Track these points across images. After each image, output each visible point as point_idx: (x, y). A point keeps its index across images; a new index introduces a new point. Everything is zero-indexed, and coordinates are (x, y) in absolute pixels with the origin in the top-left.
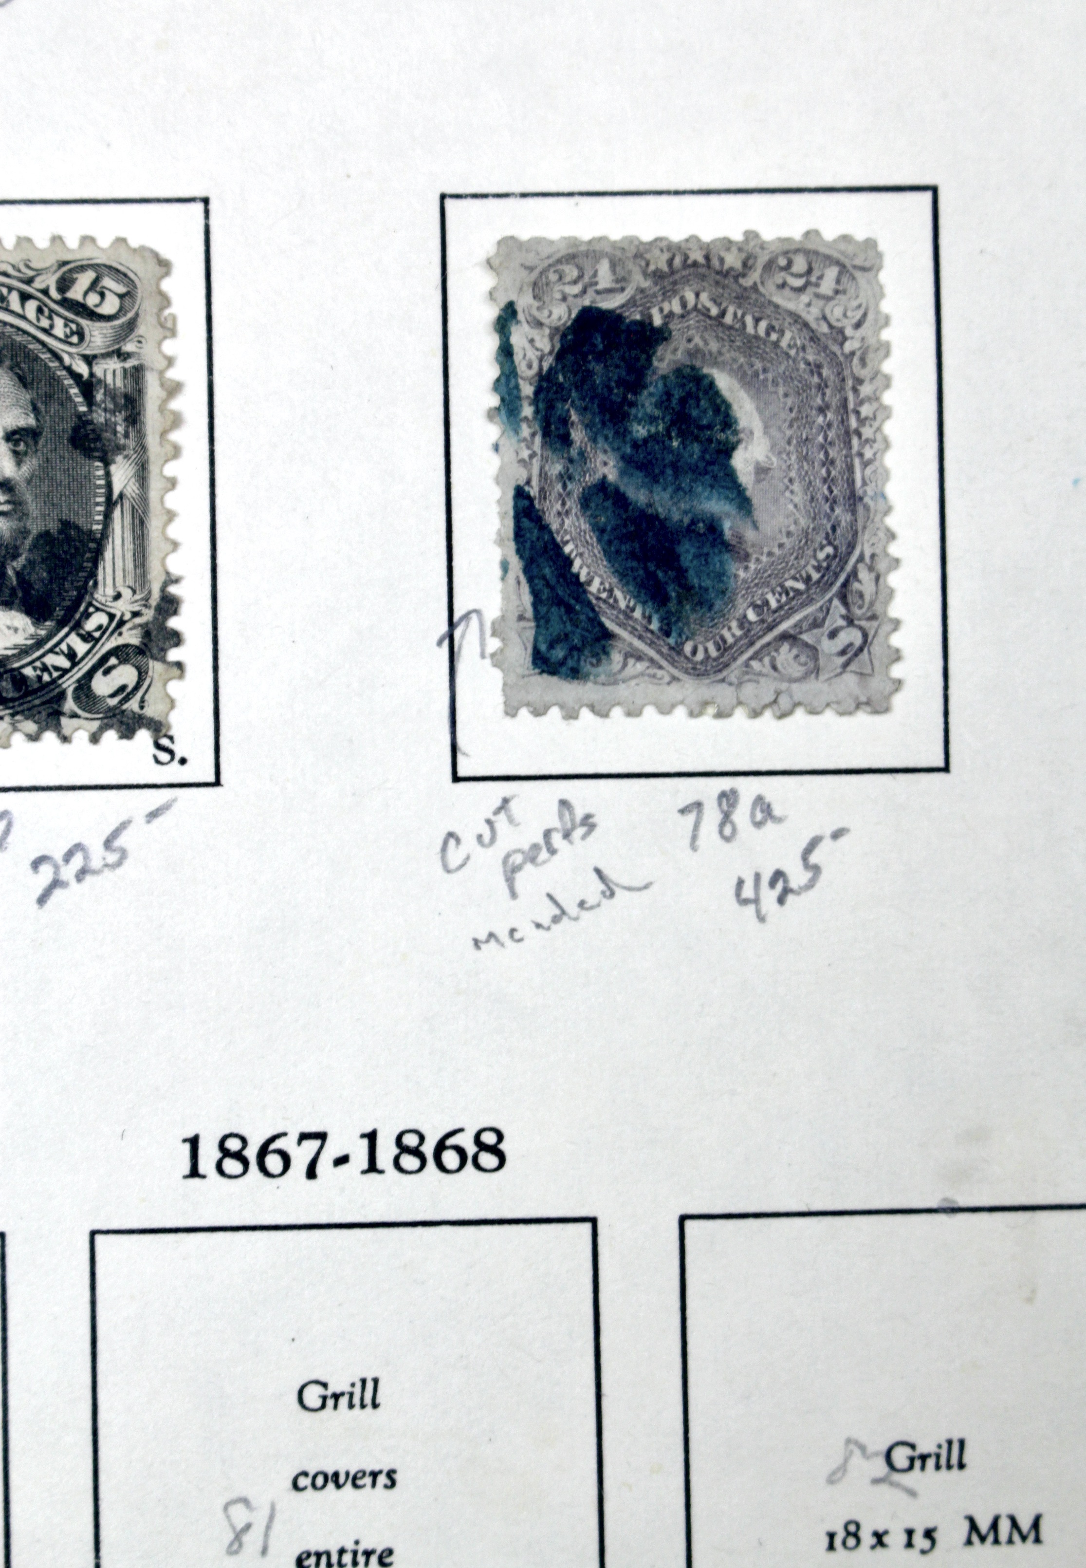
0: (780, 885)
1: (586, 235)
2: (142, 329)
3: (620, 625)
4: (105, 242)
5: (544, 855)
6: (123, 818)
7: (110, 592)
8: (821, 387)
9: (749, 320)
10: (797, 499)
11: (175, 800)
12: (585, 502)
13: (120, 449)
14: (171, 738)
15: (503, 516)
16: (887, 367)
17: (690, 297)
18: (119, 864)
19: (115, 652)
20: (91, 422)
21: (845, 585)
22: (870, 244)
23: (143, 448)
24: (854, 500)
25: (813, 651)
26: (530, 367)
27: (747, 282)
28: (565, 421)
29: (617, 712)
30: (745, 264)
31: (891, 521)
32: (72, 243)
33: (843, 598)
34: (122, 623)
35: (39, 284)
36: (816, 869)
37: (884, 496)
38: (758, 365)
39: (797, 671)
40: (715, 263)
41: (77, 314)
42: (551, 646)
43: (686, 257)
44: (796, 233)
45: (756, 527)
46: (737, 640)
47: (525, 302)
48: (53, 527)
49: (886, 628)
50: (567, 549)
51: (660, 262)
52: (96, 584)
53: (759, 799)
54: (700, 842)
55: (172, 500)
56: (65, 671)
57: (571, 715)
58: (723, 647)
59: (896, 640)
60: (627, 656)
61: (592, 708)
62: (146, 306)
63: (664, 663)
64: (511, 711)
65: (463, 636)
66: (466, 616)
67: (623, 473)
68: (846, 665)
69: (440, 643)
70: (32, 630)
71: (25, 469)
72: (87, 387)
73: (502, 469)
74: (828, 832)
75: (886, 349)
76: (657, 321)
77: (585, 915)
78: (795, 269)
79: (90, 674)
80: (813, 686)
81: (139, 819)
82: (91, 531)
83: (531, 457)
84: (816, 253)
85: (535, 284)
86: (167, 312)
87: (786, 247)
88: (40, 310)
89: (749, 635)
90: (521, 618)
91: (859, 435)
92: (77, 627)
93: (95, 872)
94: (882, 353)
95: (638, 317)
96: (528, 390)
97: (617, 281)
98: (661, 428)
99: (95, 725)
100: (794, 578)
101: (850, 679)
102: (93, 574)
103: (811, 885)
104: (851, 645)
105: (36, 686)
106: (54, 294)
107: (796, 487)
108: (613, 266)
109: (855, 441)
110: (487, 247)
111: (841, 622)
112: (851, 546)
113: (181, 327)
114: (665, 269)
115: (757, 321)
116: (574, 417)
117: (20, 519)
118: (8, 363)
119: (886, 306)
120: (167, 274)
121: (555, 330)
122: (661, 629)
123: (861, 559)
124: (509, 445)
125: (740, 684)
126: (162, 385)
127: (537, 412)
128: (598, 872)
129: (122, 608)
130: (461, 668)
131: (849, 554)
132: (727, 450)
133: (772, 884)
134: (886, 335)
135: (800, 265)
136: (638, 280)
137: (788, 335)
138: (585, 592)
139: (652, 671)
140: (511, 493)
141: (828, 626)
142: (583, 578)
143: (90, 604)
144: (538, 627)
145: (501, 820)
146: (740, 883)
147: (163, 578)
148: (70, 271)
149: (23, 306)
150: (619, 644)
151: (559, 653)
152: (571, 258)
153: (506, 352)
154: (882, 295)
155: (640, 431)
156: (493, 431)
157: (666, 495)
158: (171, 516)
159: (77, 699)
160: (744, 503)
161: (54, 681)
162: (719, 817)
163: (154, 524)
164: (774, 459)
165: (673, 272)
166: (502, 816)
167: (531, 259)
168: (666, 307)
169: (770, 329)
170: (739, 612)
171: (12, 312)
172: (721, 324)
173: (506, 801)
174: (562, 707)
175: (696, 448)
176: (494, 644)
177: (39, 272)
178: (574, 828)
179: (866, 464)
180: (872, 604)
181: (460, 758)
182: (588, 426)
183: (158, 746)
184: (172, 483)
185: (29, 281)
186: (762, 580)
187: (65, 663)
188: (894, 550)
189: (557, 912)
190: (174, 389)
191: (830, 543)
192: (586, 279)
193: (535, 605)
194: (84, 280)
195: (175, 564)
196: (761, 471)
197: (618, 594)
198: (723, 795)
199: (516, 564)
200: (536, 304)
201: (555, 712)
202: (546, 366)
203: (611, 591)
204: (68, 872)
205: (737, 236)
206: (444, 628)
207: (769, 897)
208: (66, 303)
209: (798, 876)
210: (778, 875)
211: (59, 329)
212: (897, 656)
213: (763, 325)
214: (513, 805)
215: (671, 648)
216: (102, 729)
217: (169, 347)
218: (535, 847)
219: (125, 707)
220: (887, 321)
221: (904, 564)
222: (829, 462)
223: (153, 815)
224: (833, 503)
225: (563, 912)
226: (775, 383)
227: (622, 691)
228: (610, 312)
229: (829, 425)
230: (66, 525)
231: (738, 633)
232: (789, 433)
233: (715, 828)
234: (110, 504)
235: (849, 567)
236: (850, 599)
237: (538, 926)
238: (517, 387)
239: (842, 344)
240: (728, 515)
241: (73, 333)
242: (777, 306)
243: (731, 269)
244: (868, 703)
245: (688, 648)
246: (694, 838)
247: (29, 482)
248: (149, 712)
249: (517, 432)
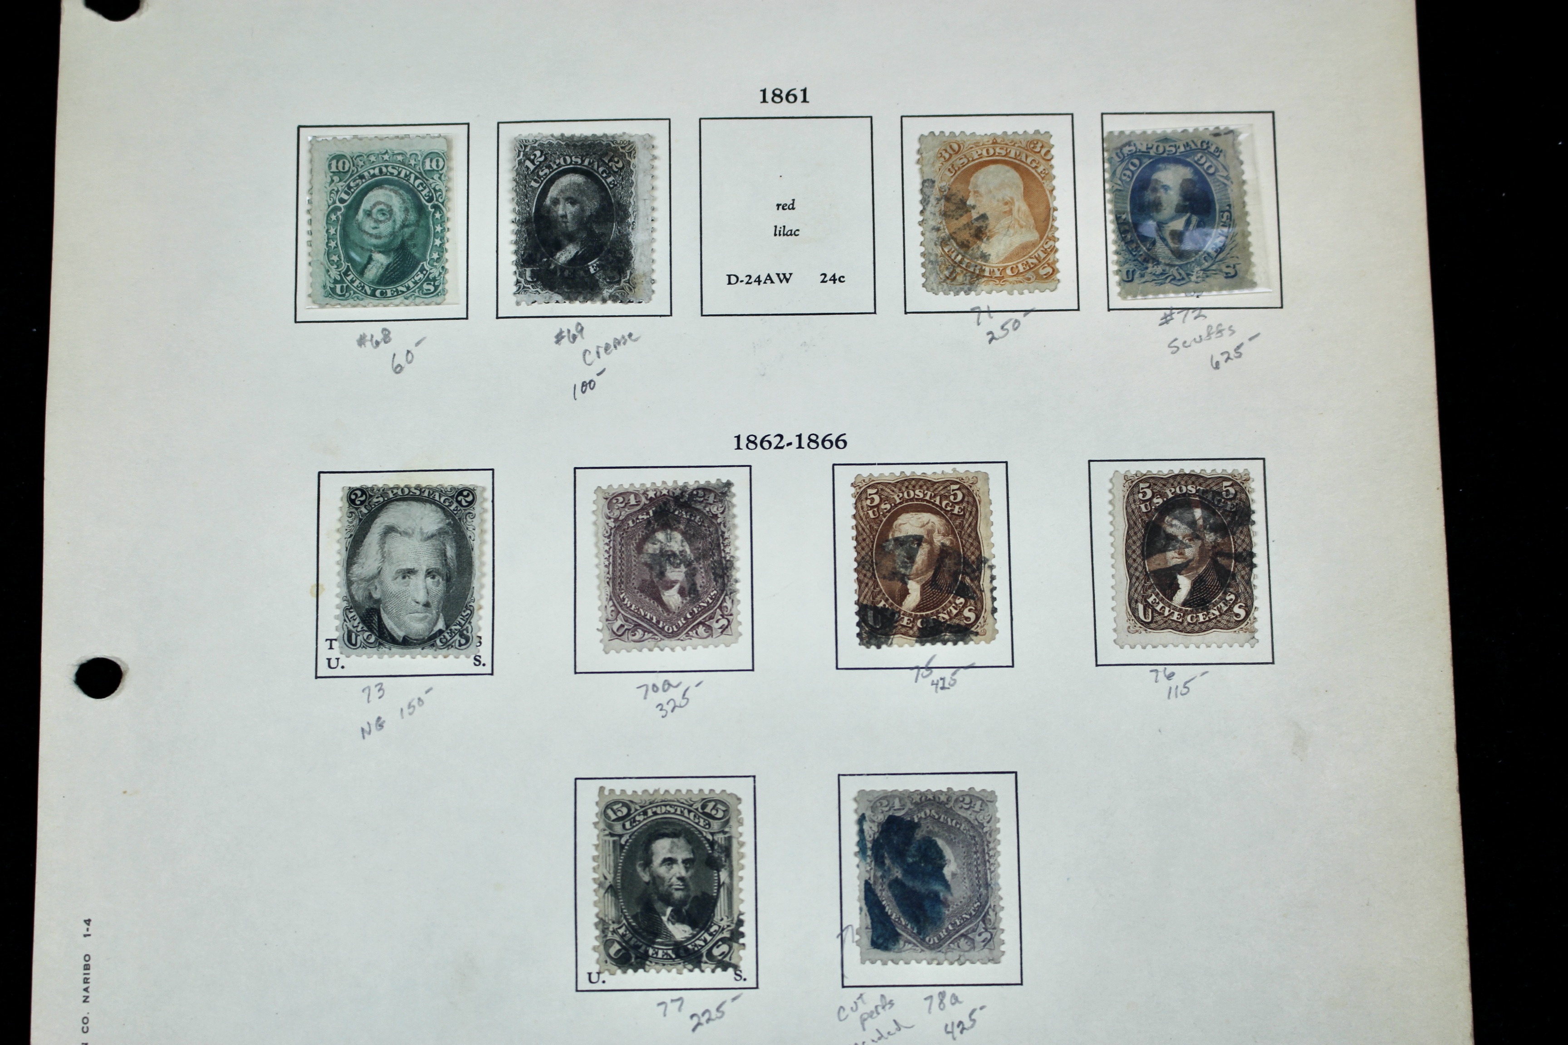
0: (961, 1027)
1: (890, 789)
2: (731, 823)
3: (903, 931)
4: (718, 791)
5: (875, 1015)
6: (724, 1000)
7: (719, 918)
8: (975, 844)
9: (949, 820)
10: (967, 885)
11: (742, 994)
12: (890, 886)
13: (723, 866)
14: (741, 971)
15: (860, 891)
16: (999, 837)
17: (928, 812)
18: (721, 1017)
19: (721, 940)
20: (713, 857)
21: (984, 916)
22: (993, 792)
23: (731, 866)
24: (987, 885)
25: (973, 940)
26: (870, 837)
27: (948, 806)
28: (883, 857)
29: (901, 962)
30: (948, 800)
31: (1000, 893)
32: (707, 792)
33: (983, 921)
34: (723, 929)
35: (695, 806)
36: (974, 1021)
37: (998, 884)
38: (953, 836)
39: (967, 948)
40: (937, 799)
41: (708, 817)
42: (878, 938)
43: (926, 797)
44: (966, 788)
45: (952, 895)
46: (945, 936)
47: (868, 813)
48: (699, 894)
49: (999, 932)
50: (884, 903)
51: (917, 799)
52: (714, 915)
53: (953, 995)
54: (932, 1010)
55: (741, 885)
56: (703, 947)
57: (885, 963)
58: (940, 939)
59: (1003, 937)
60: (905, 942)
61: (893, 961)
62: (733, 815)
63: (919, 945)
64: (863, 962)
65: (846, 934)
66: (847, 927)
67: (904, 875)
68: (985, 946)
69: (838, 937)
70: (691, 931)
71: (689, 873)
72: (712, 844)
73: (860, 874)
74: (978, 1007)
75: (998, 830)
76: (916, 820)
77: (890, 1037)
78: (965, 802)
79: (712, 948)
80: (973, 954)
81: (729, 1001)
82: (713, 896)
83: (871, 869)
84: (973, 796)
85: (872, 807)
86: (740, 817)
87: (962, 794)
88: (695, 816)
89: (950, 934)
90: (867, 928)
91: (989, 862)
92: (707, 931)
93: (713, 1020)
94: (997, 832)
95: (909, 819)
96: (869, 845)
97: (902, 806)
98: (917, 859)
99: (714, 966)
100: (966, 914)
101: (986, 951)
102: (713, 911)
103: (972, 1026)
104: (986, 938)
105: (692, 952)
106: (700, 810)
107: (966, 881)
108: (900, 801)
109: (988, 864)
110: (854, 794)
111: (983, 930)
112: (987, 902)
113: (745, 822)
114: (919, 801)
115: (952, 820)
116: (886, 855)
117: (687, 891)
118: (683, 835)
119: (998, 815)
120: (740, 803)
121: (879, 824)
122: (917, 932)
123: (990, 907)
124: (862, 865)
125: (946, 953)
126: (738, 843)
127: (873, 853)
128: (895, 1021)
129: (724, 924)
130: (845, 946)
131: (986, 905)
132: (942, 867)
133: (958, 1026)
134: (998, 825)
135: (967, 800)
136: (909, 806)
137: (963, 825)
138: (890, 919)
139: (915, 948)
140: (863, 883)
141: (978, 931)
142: (889, 913)
143: (712, 922)
144: (873, 931)
145: (859, 1002)
146: (947, 1026)
147: (738, 913)
148: (706, 802)
149: (689, 814)
150: (903, 938)
151: (880, 941)
152: (885, 798)
153: (861, 832)
154: (997, 811)
155: (910, 860)
156: (856, 860)
157: (919, 884)
158: (741, 890)
159: (707, 956)
160: (947, 886)
161: (699, 950)
162: (939, 1001)
163: (735, 893)
164: (959, 871)
165: (922, 802)
166: (860, 1000)
167: (871, 798)
168: (919, 815)
169: (957, 823)
170: (946, 926)
171: (685, 817)
172: (939, 822)
173: (861, 995)
174: (882, 961)
175: (930, 867)
176: (857, 937)
177: (695, 802)
178: (886, 1005)
179: (992, 872)
180: (994, 923)
181: (845, 979)
182: (891, 858)
183: (736, 974)
184: (741, 878)
185: (691, 806)
186: (954, 915)
187: (702, 943)
188: (1002, 903)
189: (880, 1036)
190: (742, 844)
191: (979, 901)
192: (890, 805)
193: (872, 923)
194: (711, 805)
195: (742, 908)
196: (954, 875)
197: (902, 919)
198: (940, 993)
199: (865, 908)
200: (873, 814)
201: (879, 962)
202: (876, 836)
203: (899, 918)
204: (703, 1020)
205: (945, 790)
206: (839, 932)
207: (957, 1031)
208: (704, 814)
209: (967, 1023)
210: (961, 1023)
211: (702, 823)
212: (1003, 943)
213: (954, 822)
214: (864, 997)
215: (921, 939)
216: (716, 967)
217: (740, 829)
218: (872, 1012)
219: (724, 959)
220: (998, 821)
221: (1005, 909)
222: (978, 872)
223: (734, 999)
224: (980, 886)
225: (882, 1036)
226: (959, 843)
227: (903, 955)
228: (899, 817)
229: (978, 858)
230: (704, 894)
231: (946, 934)
232: (964, 861)
233: (937, 1005)
234: (719, 886)
235: (986, 910)
236: (986, 922)
237: (873, 1041)
238: (866, 844)
239: (983, 829)
240: (942, 891)
241: (707, 824)
242: (959, 815)
243: (943, 801)
244: (992, 960)
245: (927, 939)
246: (930, 1008)
247: (690, 877)
248: (733, 961)
249: (865, 860)
